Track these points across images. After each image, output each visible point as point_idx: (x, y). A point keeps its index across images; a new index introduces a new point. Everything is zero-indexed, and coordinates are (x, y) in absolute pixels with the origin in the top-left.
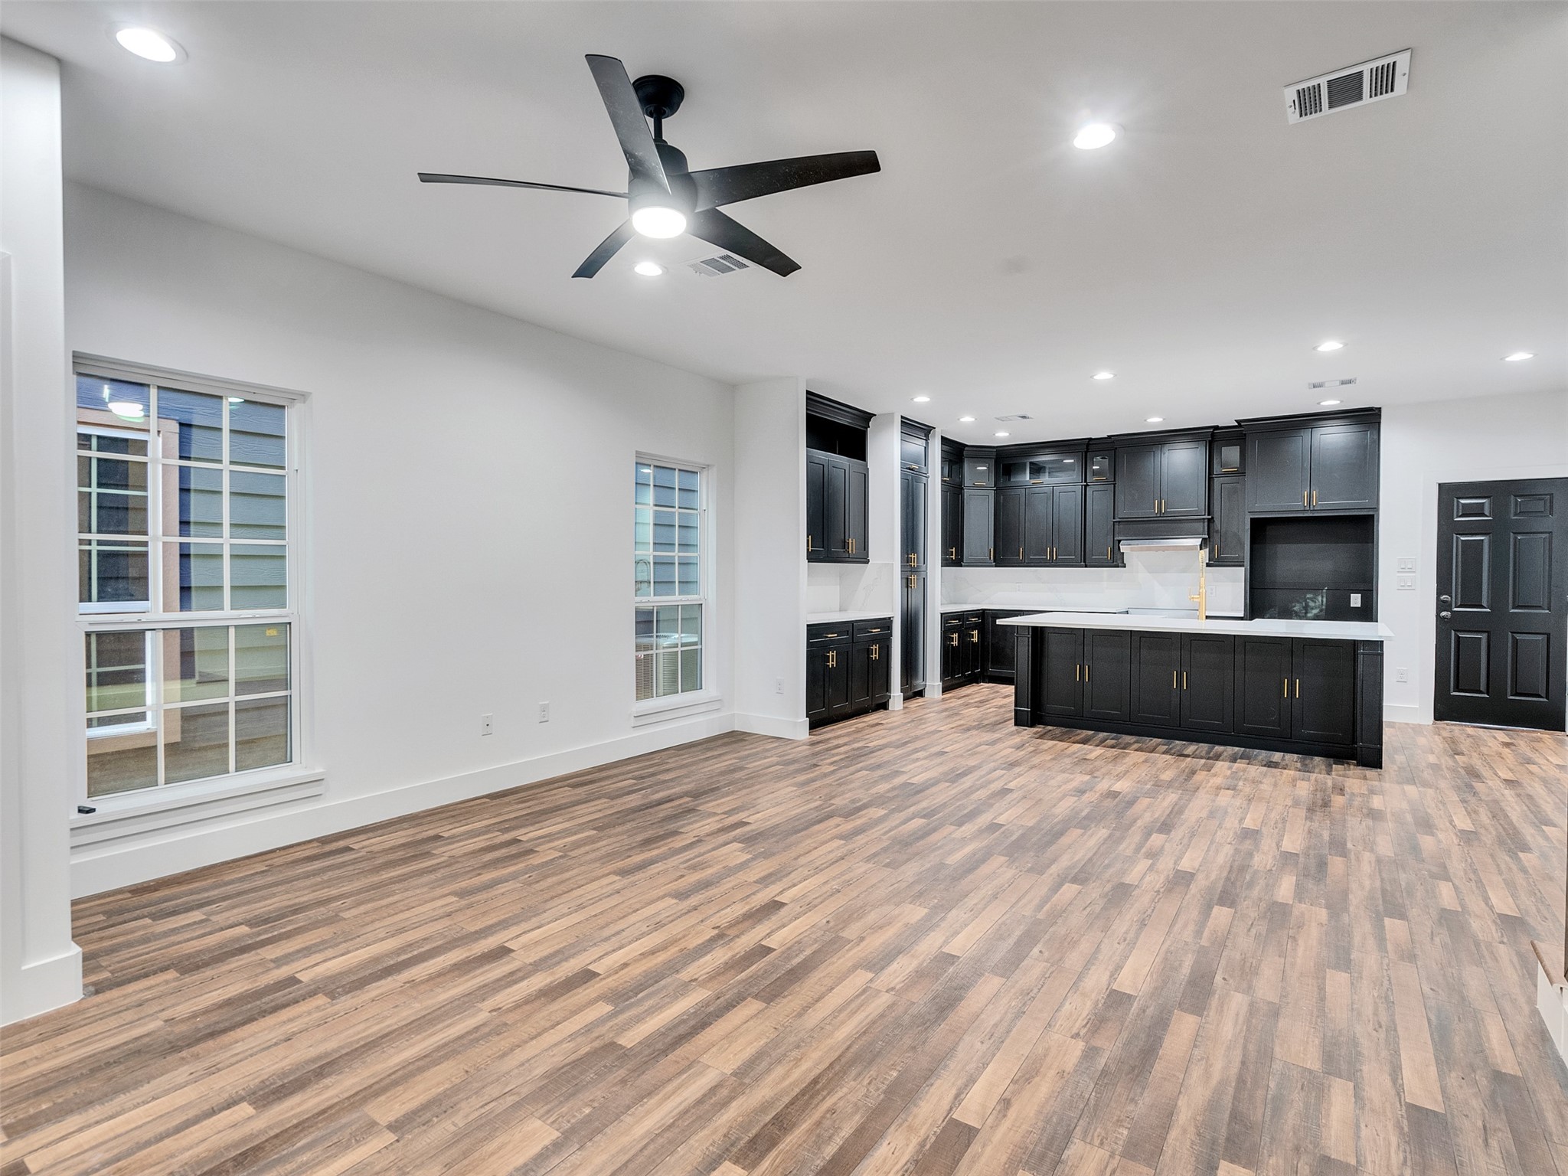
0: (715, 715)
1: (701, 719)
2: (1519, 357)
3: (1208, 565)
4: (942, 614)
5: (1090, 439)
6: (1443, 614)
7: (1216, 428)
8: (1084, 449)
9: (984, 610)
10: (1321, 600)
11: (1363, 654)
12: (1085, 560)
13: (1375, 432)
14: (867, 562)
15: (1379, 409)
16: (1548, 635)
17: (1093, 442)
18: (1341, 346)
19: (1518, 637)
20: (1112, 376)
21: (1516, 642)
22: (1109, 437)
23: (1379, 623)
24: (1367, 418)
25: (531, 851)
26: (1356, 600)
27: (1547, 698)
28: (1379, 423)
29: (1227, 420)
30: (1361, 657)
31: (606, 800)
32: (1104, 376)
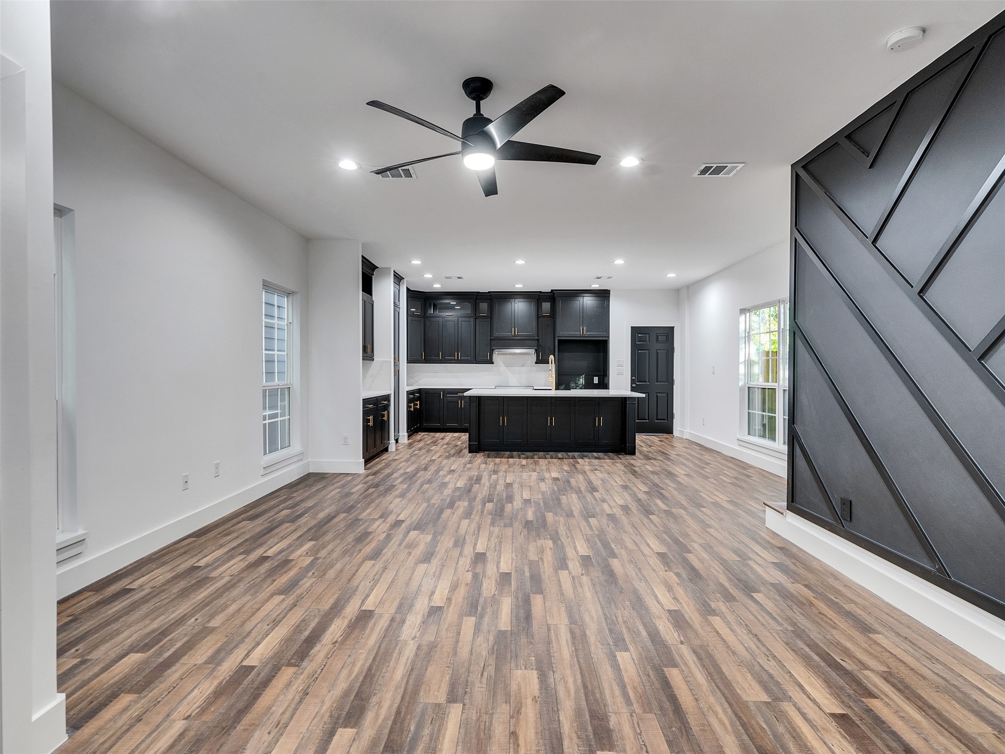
0: (300, 464)
1: (293, 467)
2: (671, 275)
3: (536, 363)
4: (407, 391)
5: (479, 292)
6: (634, 385)
7: (541, 292)
8: (462, 297)
9: (420, 389)
10: (582, 381)
11: (628, 404)
12: (476, 360)
13: (608, 301)
14: (373, 360)
15: (609, 290)
16: (668, 394)
17: (479, 294)
18: (623, 262)
19: (658, 394)
20: (524, 262)
21: (657, 396)
22: (489, 292)
23: (610, 390)
24: (603, 295)
25: (286, 562)
26: (596, 380)
27: (667, 420)
28: (609, 297)
29: (547, 289)
30: (628, 405)
31: (288, 524)
32: (520, 262)
